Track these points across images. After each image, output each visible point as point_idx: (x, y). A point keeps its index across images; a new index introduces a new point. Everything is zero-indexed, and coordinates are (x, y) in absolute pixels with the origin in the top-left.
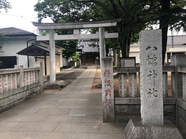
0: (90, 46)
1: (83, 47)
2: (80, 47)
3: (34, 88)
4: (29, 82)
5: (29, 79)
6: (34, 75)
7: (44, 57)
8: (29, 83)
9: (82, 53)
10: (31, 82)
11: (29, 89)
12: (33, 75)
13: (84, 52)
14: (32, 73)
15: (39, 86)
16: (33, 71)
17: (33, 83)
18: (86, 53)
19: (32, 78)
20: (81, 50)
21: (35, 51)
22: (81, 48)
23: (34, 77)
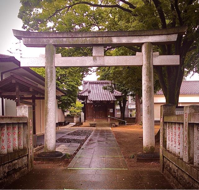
0: (105, 88)
1: (89, 92)
2: (85, 92)
3: (14, 160)
4: (6, 147)
5: (5, 141)
6: (17, 132)
7: (31, 101)
8: (6, 150)
9: (88, 102)
10: (9, 147)
11: (5, 164)
12: (14, 133)
13: (92, 101)
14: (12, 128)
15: (25, 156)
16: (13, 124)
17: (14, 150)
18: (95, 102)
19: (11, 139)
20: (87, 97)
21: (17, 89)
22: (86, 94)
23: (16, 136)
